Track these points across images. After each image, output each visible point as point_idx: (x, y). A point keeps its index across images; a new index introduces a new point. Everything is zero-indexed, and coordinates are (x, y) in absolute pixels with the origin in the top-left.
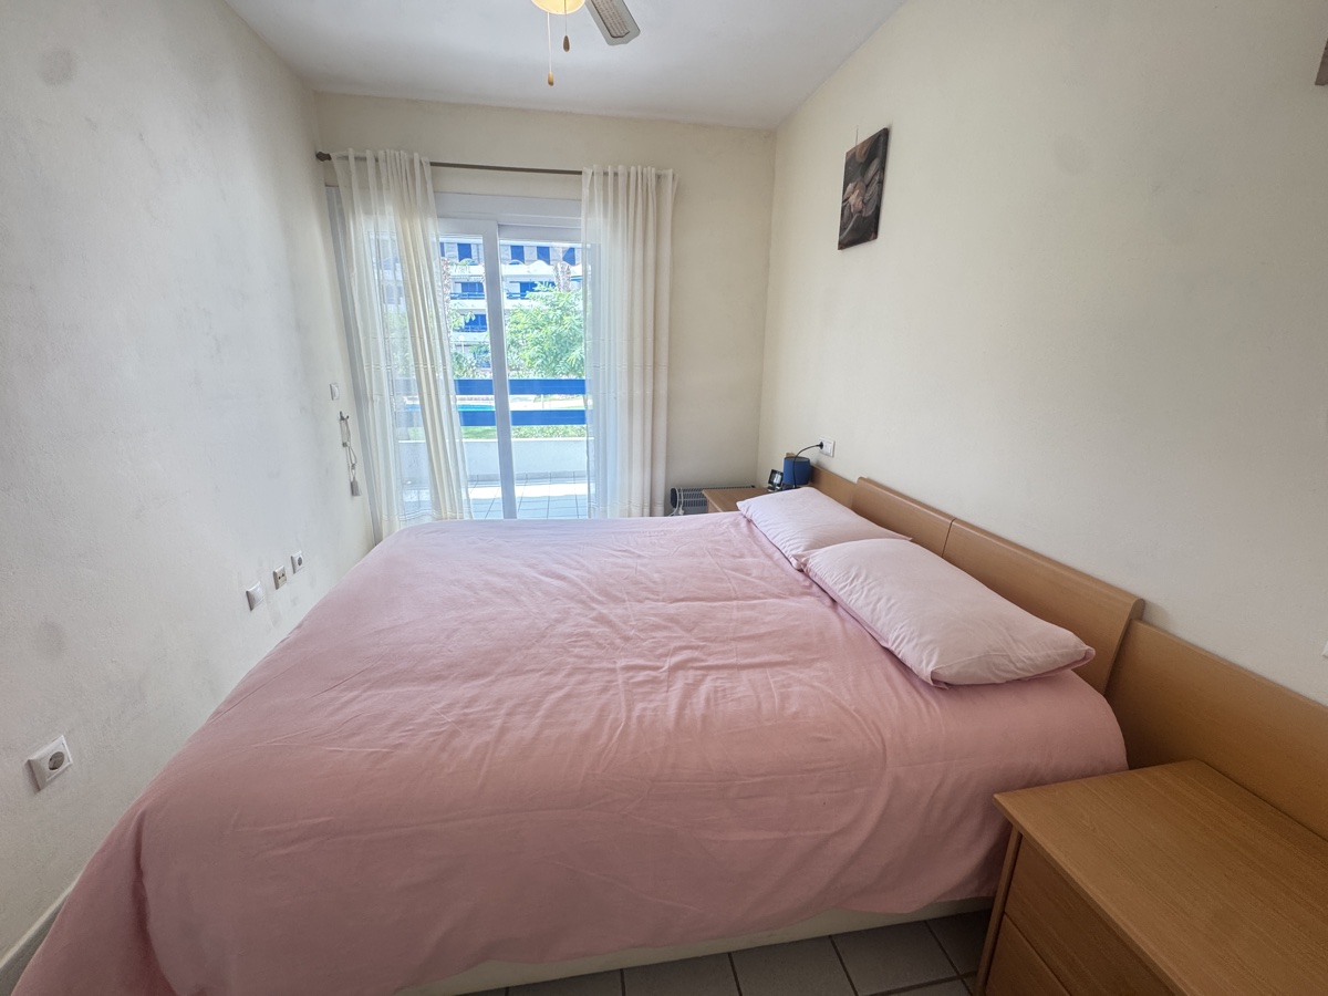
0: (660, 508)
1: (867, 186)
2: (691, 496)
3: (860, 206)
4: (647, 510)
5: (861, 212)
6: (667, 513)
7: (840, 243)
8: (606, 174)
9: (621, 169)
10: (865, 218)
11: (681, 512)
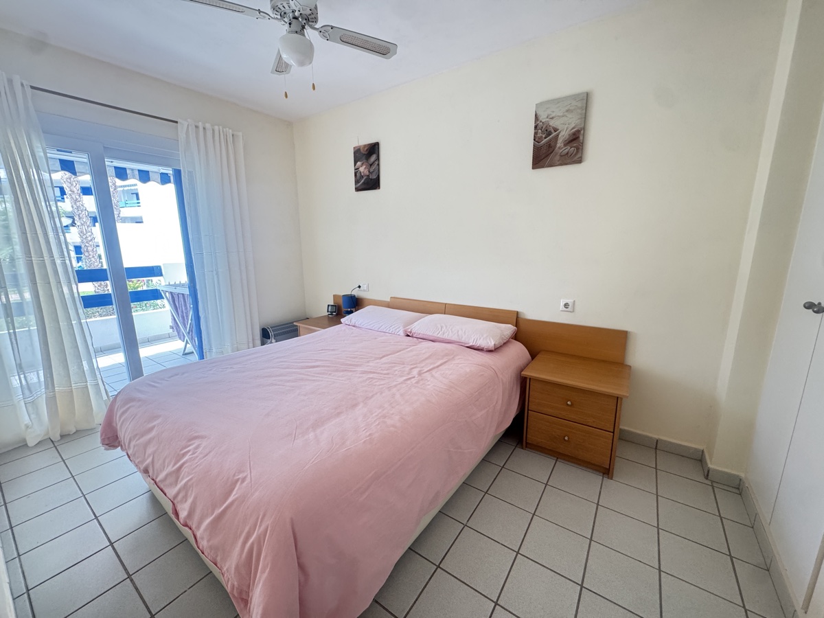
0: (258, 342)
1: (371, 165)
2: (278, 330)
3: (367, 173)
4: (251, 345)
5: (368, 176)
6: (263, 344)
7: (356, 189)
8: (197, 127)
9: (208, 126)
10: (371, 179)
11: (273, 341)
